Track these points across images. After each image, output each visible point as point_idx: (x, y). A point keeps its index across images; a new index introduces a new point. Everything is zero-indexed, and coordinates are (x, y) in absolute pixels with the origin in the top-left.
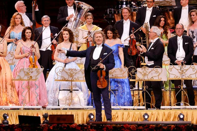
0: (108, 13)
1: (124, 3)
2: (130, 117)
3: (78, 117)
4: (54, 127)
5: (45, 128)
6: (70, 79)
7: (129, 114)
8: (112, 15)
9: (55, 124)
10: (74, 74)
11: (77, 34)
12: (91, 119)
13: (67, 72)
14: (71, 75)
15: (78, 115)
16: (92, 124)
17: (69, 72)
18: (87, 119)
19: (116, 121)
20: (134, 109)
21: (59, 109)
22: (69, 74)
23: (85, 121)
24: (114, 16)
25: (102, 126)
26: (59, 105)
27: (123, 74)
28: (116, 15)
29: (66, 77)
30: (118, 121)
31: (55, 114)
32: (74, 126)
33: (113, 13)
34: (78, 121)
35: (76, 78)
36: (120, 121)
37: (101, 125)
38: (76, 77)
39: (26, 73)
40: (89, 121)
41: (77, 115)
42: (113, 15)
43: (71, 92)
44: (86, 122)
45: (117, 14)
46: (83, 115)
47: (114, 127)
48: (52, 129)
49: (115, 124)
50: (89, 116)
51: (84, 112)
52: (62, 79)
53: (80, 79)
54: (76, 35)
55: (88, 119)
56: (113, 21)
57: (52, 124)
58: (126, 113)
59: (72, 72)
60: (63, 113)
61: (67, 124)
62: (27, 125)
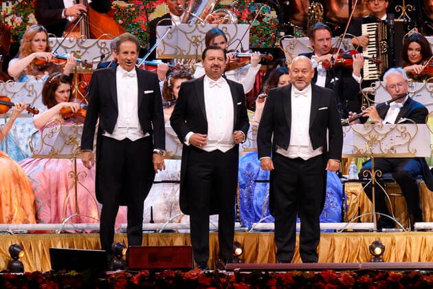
2: (336, 251)
4: (142, 279)
5: (119, 282)
9: (144, 269)
11: (197, 38)
12: (236, 257)
16: (240, 271)
20: (345, 231)
21: (154, 231)
25: (267, 273)
26: (152, 222)
29: (172, 148)
32: (194, 276)
37: (264, 273)
39: (67, 139)
47: (296, 278)
48: (136, 282)
49: (298, 270)
54: (194, 39)
56: (288, 3)
57: (138, 269)
58: (326, 240)
60: (166, 241)
61: (175, 269)
62: (73, 273)
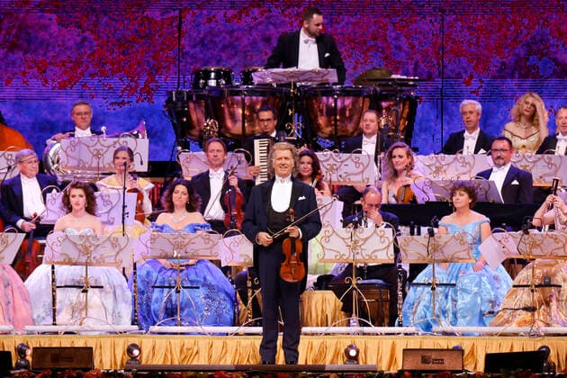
0: (174, 99)
1: (213, 75)
2: (228, 354)
3: (101, 354)
6: (83, 259)
7: (225, 346)
8: (183, 104)
9: (47, 369)
10: (92, 249)
11: (98, 151)
12: (134, 358)
13: (75, 244)
14: (86, 251)
15: (101, 347)
16: (138, 371)
17: (81, 242)
18: (123, 358)
19: (195, 363)
20: (236, 334)
21: (56, 333)
22: (80, 247)
23: (119, 363)
24: (188, 107)
25: (163, 374)
26: (54, 324)
27: (212, 248)
28: (192, 105)
29: (74, 255)
30: (199, 364)
31: (46, 346)
32: (94, 375)
33: (185, 98)
34: (101, 361)
35: (98, 257)
36: (203, 363)
37: (160, 373)
38: (96, 254)
40: (127, 363)
41: (99, 346)
42: (185, 104)
43: (85, 291)
44: (122, 364)
45: (194, 102)
46: (114, 347)
49: (192, 371)
50: (129, 351)
51: (117, 340)
52: (62, 260)
53: (107, 260)
54: (96, 152)
55: (127, 358)
56: (185, 120)
57: (41, 369)
58: (218, 343)
59: (88, 244)
60: (66, 342)
61: (76, 369)
